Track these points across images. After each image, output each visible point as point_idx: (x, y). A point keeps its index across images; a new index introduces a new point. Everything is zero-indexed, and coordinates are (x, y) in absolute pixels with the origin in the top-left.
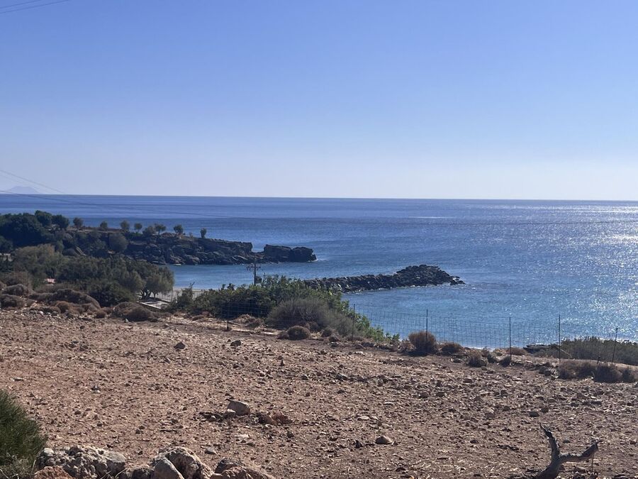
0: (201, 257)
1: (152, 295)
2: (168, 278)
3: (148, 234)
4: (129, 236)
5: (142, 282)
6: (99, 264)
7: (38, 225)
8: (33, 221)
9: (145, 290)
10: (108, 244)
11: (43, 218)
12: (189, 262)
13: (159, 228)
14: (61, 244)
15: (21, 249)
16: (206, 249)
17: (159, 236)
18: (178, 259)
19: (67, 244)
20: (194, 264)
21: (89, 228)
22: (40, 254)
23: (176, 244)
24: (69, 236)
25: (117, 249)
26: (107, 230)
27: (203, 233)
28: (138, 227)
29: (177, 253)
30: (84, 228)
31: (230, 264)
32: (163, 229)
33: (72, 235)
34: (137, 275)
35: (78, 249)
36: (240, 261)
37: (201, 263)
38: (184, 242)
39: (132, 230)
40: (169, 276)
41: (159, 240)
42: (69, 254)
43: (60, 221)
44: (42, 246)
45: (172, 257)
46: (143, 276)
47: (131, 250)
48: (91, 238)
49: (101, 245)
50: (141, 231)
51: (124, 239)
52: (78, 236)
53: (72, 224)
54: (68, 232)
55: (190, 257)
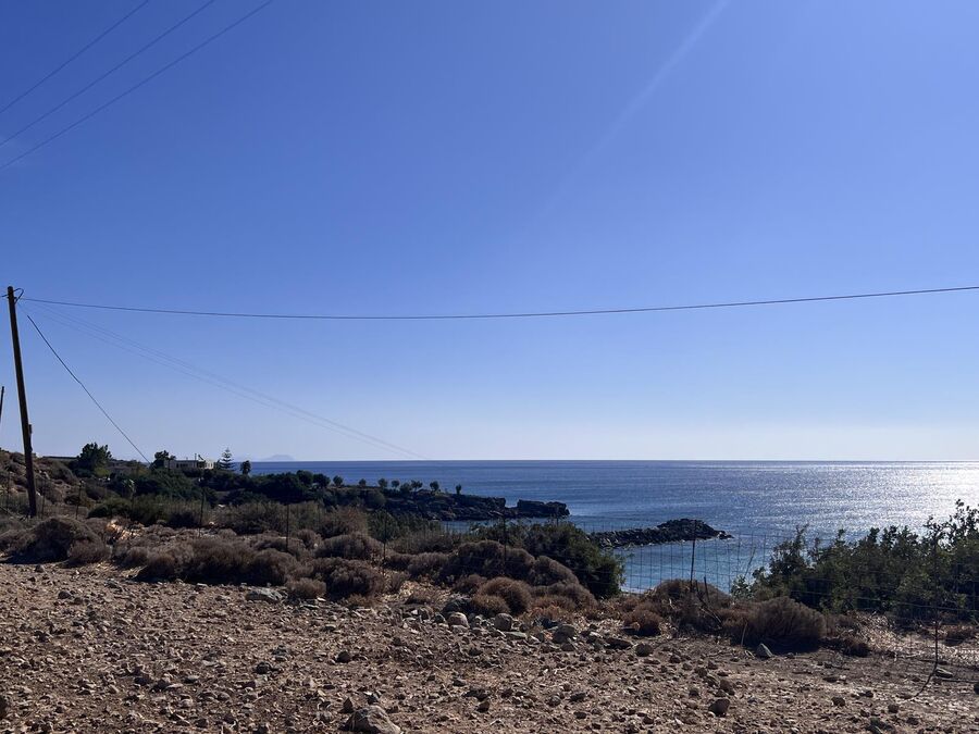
3: (405, 490)
4: (387, 493)
7: (300, 484)
10: (366, 501)
11: (304, 477)
13: (417, 485)
14: (321, 502)
16: (461, 503)
17: (415, 493)
19: (328, 502)
20: (450, 520)
21: (349, 486)
23: (432, 500)
24: (329, 494)
25: (376, 506)
26: (366, 487)
27: (459, 488)
28: (396, 483)
29: (434, 509)
30: (343, 486)
32: (421, 486)
33: (332, 493)
35: (337, 506)
37: (457, 519)
38: (440, 498)
39: (390, 487)
41: (416, 496)
43: (322, 480)
45: (429, 513)
47: (390, 507)
48: (350, 496)
50: (398, 489)
51: (382, 496)
52: (338, 494)
53: (332, 482)
54: (328, 490)
55: (447, 513)
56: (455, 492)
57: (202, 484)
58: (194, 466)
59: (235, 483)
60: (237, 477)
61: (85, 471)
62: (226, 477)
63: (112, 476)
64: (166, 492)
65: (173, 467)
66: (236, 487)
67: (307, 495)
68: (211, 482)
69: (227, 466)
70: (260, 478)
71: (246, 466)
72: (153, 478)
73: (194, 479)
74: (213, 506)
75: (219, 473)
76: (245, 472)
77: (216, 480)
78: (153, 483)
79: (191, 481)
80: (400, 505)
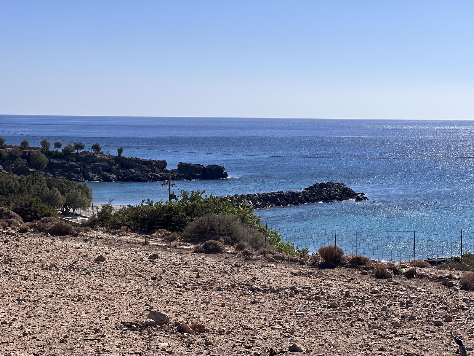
0: (117, 174)
1: (71, 211)
2: (87, 194)
3: (67, 152)
4: (49, 154)
5: (62, 199)
6: (20, 181)
9: (64, 206)
10: (28, 161)
12: (107, 180)
13: (78, 147)
16: (123, 166)
17: (78, 154)
18: (96, 177)
20: (111, 181)
21: (11, 147)
23: (94, 162)
25: (38, 166)
26: (27, 148)
27: (120, 151)
28: (58, 145)
29: (95, 170)
30: (6, 146)
31: (146, 181)
32: (82, 148)
34: (58, 192)
36: (155, 179)
37: (118, 180)
38: (101, 160)
39: (52, 148)
40: (87, 193)
41: (78, 158)
45: (91, 174)
46: (63, 193)
47: (51, 168)
48: (12, 157)
49: (22, 162)
50: (59, 151)
51: (44, 157)
55: (108, 174)
80: (62, 166)
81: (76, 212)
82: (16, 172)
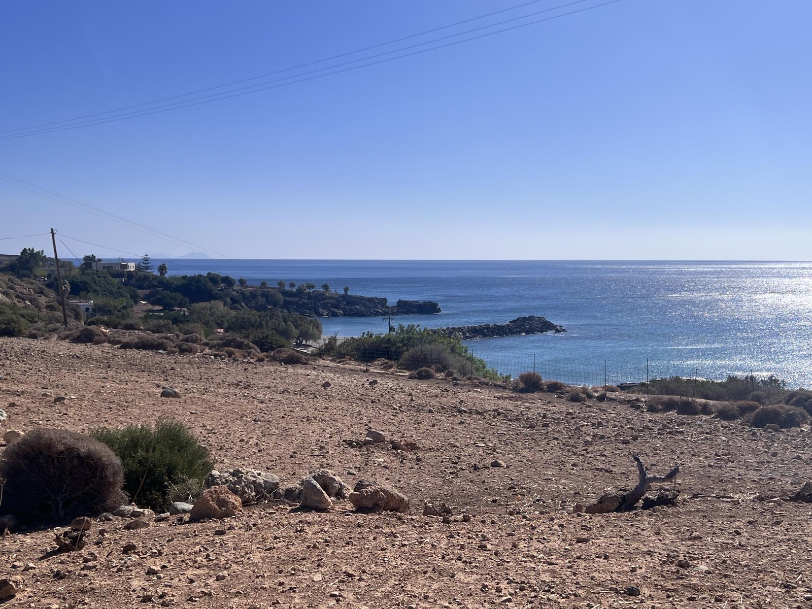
0: (344, 310)
1: (304, 342)
2: (317, 328)
3: (300, 292)
4: (285, 293)
5: (295, 332)
6: (259, 316)
7: (210, 285)
8: (206, 281)
9: (298, 339)
10: (267, 299)
11: (213, 279)
12: (335, 315)
13: (310, 287)
14: (228, 300)
15: (196, 305)
16: (348, 303)
17: (309, 293)
18: (325, 313)
19: (234, 300)
20: (338, 316)
21: (252, 287)
22: (211, 309)
23: (324, 299)
24: (234, 293)
25: (275, 304)
26: (266, 288)
27: (346, 290)
28: (292, 285)
29: (324, 306)
30: (247, 287)
31: (369, 316)
32: (313, 287)
33: (238, 292)
34: (292, 325)
35: (243, 304)
36: (377, 314)
37: (345, 315)
38: (330, 298)
39: (287, 288)
40: (318, 327)
41: (309, 296)
42: (235, 308)
43: (228, 281)
44: (213, 302)
45: (321, 310)
46: (296, 327)
47: (286, 305)
48: (253, 295)
49: (262, 300)
50: (294, 290)
51: (280, 296)
52: (243, 294)
53: (238, 283)
54: (234, 290)
55: (336, 310)
56: (343, 292)
57: (125, 284)
58: (118, 268)
59: (154, 283)
60: (155, 278)
61: (25, 272)
62: (146, 278)
63: (49, 276)
64: (95, 291)
65: (100, 269)
66: (154, 286)
67: (216, 294)
68: (133, 281)
69: (147, 268)
70: (175, 278)
71: (162, 269)
72: (84, 278)
73: (118, 280)
74: (136, 302)
75: (141, 274)
76: (162, 274)
77: (137, 280)
78: (84, 283)
79: (116, 280)
80: (296, 303)
81: (308, 343)
82: (257, 309)
